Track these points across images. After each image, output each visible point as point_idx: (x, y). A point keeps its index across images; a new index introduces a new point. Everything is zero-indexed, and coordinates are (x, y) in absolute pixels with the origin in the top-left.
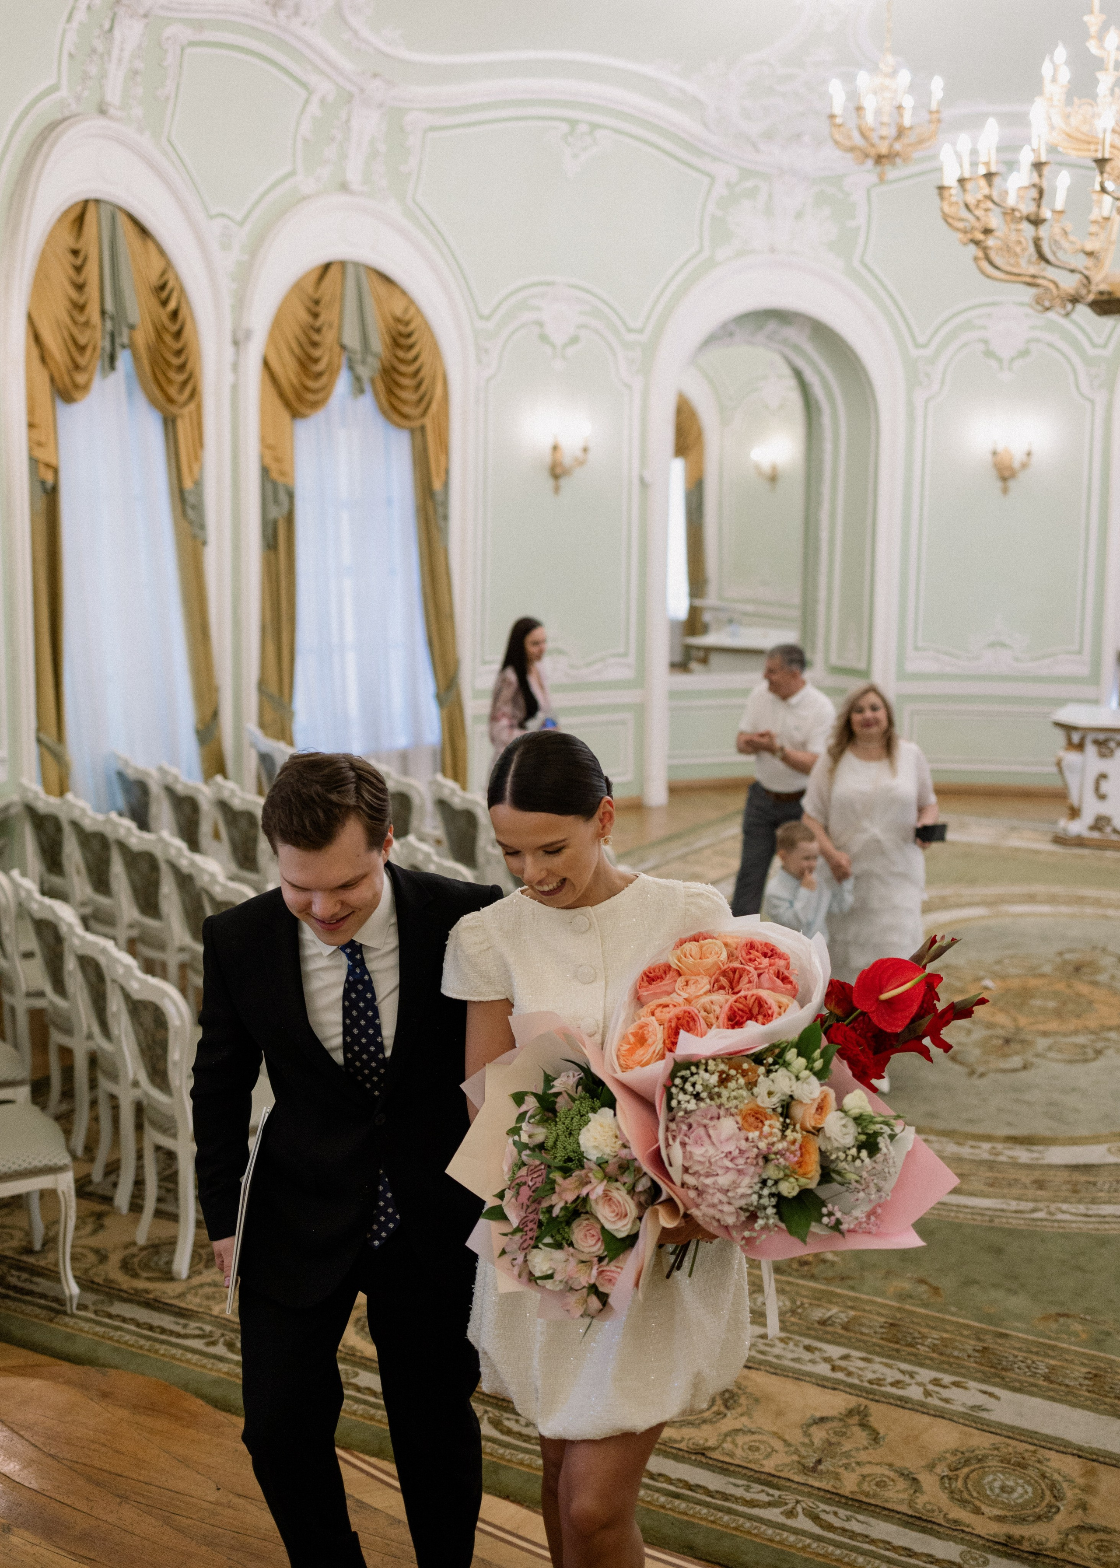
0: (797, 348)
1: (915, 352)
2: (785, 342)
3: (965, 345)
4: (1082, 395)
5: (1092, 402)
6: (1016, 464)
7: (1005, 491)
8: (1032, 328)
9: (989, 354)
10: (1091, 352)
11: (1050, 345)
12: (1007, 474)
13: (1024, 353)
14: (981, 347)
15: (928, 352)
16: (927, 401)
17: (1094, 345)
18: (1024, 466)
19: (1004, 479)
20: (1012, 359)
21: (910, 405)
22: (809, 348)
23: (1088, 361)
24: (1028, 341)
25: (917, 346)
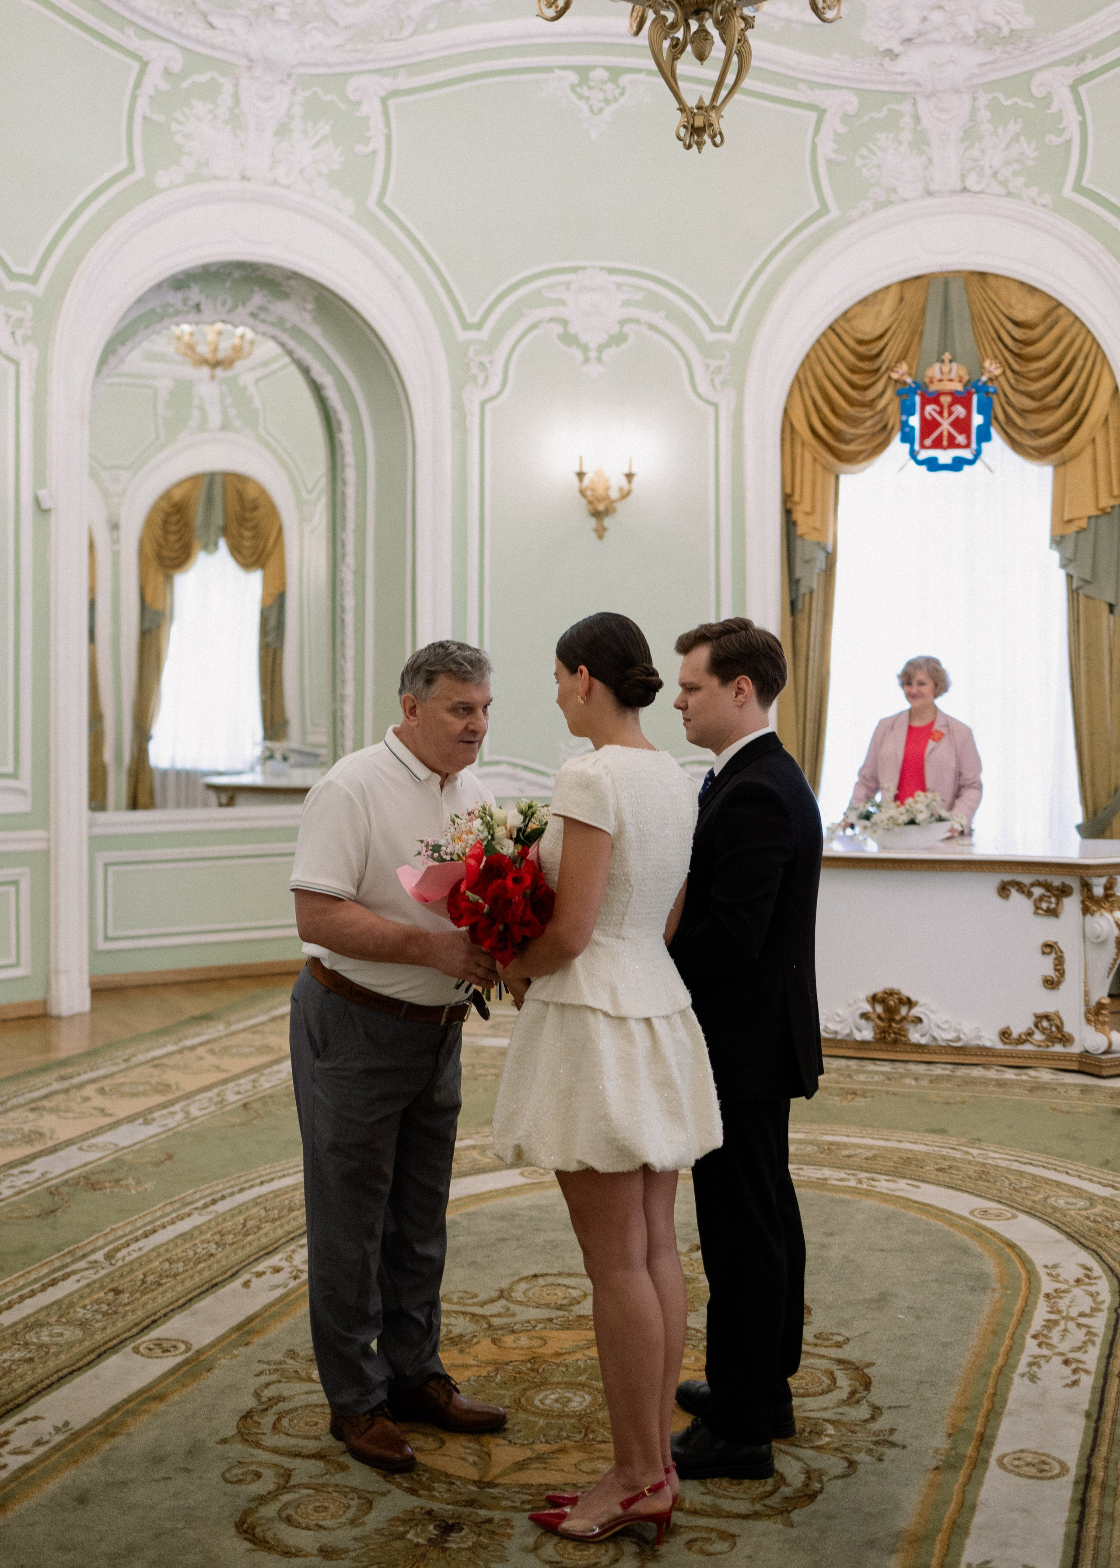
0: (297, 332)
1: (462, 336)
2: (280, 323)
3: (534, 327)
4: (699, 396)
5: (715, 406)
6: (614, 494)
7: (600, 532)
8: (625, 304)
9: (569, 339)
10: (710, 336)
11: (652, 327)
12: (601, 507)
13: (618, 339)
14: (558, 329)
15: (484, 335)
16: (483, 404)
17: (714, 328)
18: (625, 495)
19: (597, 515)
20: (601, 348)
21: (459, 409)
22: (315, 332)
23: (707, 350)
24: (622, 322)
25: (467, 326)
